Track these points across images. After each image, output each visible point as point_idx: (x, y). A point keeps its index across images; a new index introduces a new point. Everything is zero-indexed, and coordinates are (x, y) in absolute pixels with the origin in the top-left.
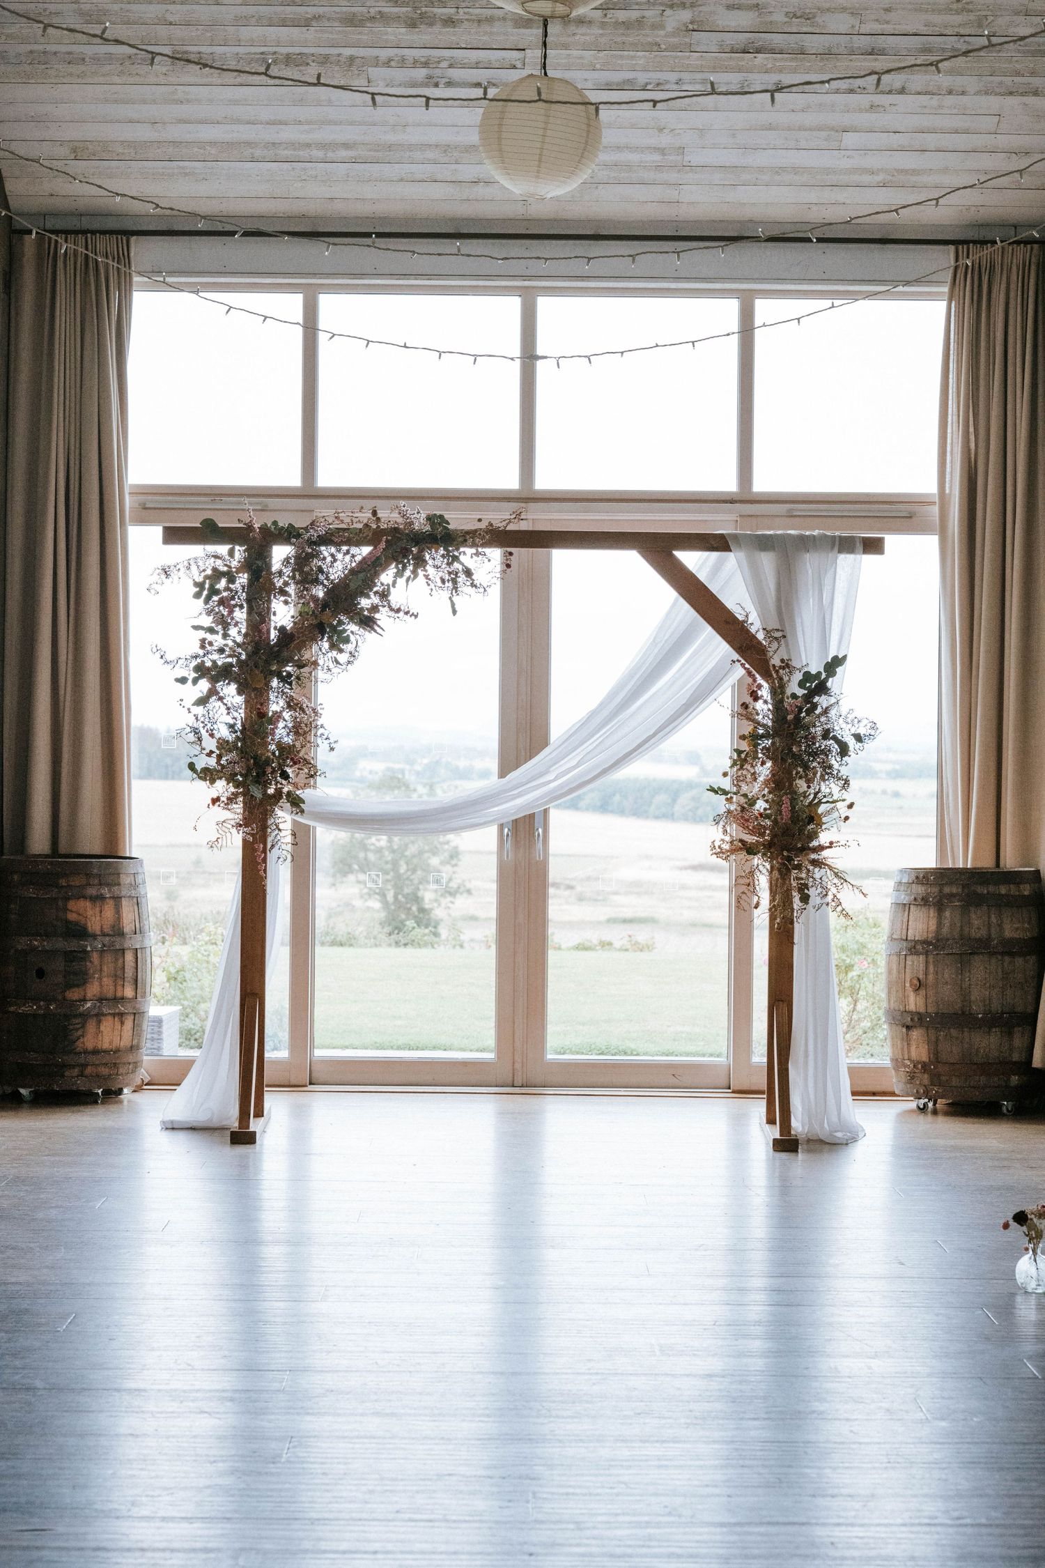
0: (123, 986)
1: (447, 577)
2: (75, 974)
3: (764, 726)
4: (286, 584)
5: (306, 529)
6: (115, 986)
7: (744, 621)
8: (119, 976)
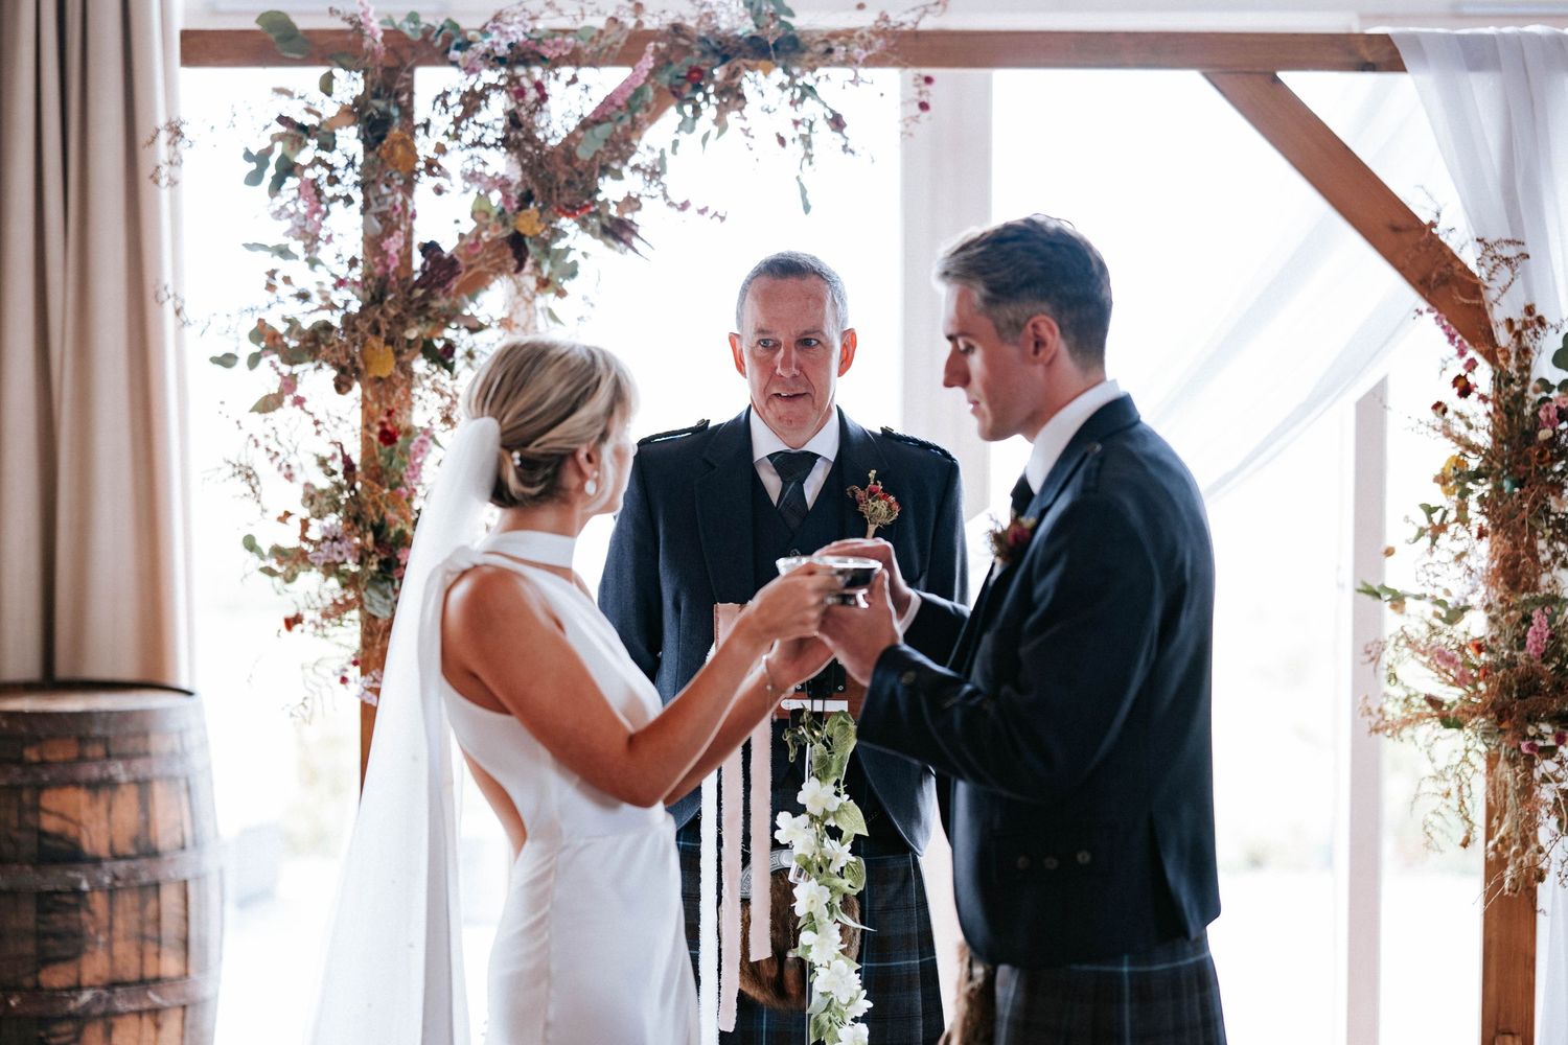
0: (158, 955)
1: (789, 133)
2: (56, 936)
3: (1475, 449)
4: (441, 149)
5: (484, 32)
6: (142, 956)
7: (1433, 225)
8: (148, 937)
